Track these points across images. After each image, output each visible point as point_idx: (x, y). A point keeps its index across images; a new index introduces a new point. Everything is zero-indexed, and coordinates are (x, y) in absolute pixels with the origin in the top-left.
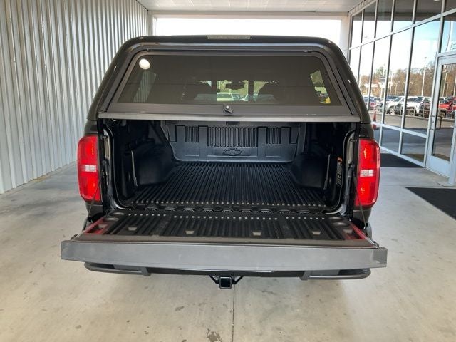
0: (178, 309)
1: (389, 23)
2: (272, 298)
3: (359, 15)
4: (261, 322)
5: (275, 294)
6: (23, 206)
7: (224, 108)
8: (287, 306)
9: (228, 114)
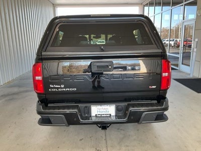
0: (81, 140)
1: (161, 7)
2: (122, 132)
3: (147, 4)
4: (119, 143)
5: (124, 130)
6: (2, 96)
7: (101, 48)
8: (129, 135)
9: (102, 50)
